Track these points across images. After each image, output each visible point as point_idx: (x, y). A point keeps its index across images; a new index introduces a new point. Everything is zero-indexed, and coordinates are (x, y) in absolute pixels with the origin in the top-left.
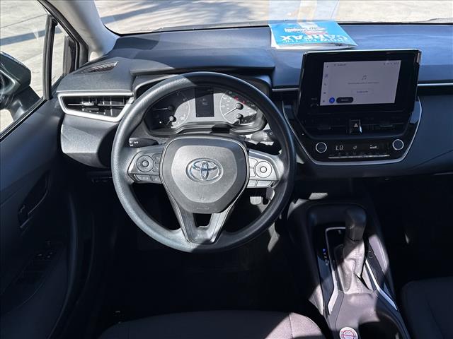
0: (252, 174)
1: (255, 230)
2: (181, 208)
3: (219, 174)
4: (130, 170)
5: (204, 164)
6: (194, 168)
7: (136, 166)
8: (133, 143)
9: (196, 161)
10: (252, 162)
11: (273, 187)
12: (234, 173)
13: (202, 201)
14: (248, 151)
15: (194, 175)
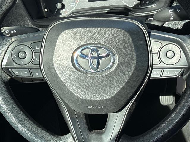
0: (156, 61)
1: (164, 132)
2: (69, 109)
3: (113, 63)
4: (4, 63)
5: (93, 50)
6: (81, 56)
7: (11, 59)
8: (10, 33)
9: (83, 47)
10: (155, 46)
11: (184, 77)
12: (132, 61)
13: (94, 98)
14: (149, 33)
15: (82, 65)
